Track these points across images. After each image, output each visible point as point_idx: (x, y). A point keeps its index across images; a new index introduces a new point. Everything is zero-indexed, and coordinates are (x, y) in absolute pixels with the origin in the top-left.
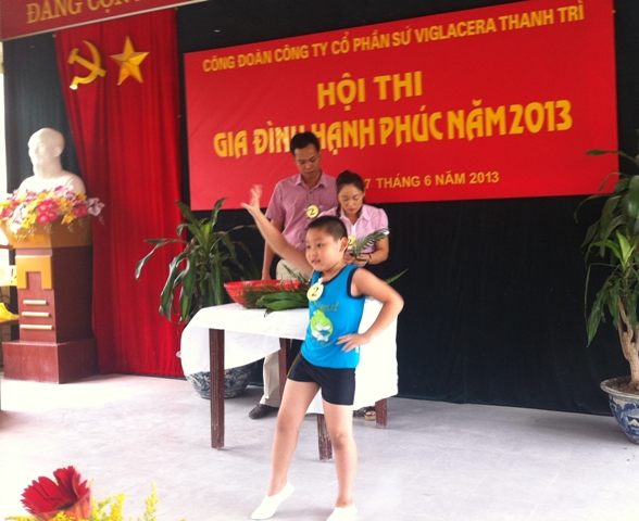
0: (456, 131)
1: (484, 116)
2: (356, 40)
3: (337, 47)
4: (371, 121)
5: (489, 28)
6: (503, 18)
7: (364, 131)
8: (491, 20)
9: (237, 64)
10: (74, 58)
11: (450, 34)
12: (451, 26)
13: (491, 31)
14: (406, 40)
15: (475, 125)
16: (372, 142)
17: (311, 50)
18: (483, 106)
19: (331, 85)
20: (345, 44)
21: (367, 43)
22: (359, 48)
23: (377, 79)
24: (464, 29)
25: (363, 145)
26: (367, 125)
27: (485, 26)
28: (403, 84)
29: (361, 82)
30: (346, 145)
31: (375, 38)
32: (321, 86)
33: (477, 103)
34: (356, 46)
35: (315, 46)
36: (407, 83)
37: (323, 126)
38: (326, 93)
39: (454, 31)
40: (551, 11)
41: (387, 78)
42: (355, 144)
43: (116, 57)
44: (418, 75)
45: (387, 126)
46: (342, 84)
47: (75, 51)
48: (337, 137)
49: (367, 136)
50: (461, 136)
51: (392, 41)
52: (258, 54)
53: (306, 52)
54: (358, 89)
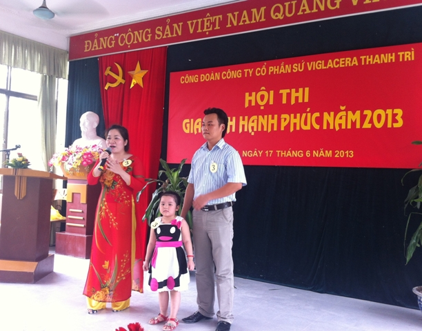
0: (328, 124)
1: (347, 116)
2: (270, 68)
3: (259, 72)
4: (276, 116)
5: (353, 63)
6: (363, 58)
7: (271, 121)
8: (355, 58)
9: (199, 79)
10: (108, 72)
11: (328, 66)
12: (330, 61)
13: (354, 65)
14: (301, 68)
15: (340, 121)
16: (275, 129)
17: (243, 73)
18: (346, 110)
19: (254, 94)
20: (264, 70)
21: (278, 70)
22: (272, 73)
23: (281, 91)
24: (337, 63)
25: (269, 130)
26: (273, 118)
27: (351, 62)
28: (297, 94)
29: (272, 92)
30: (260, 130)
31: (282, 67)
32: (247, 94)
33: (343, 108)
34: (270, 71)
35: (246, 70)
36: (300, 94)
37: (246, 117)
38: (250, 99)
39: (331, 64)
40: (394, 54)
41: (288, 91)
42: (265, 129)
43: (130, 73)
44: (307, 90)
45: (285, 119)
46: (260, 94)
47: (109, 68)
48: (255, 125)
49: (273, 125)
50: (331, 127)
51: (292, 68)
52: (212, 74)
53: (240, 74)
54: (270, 97)
